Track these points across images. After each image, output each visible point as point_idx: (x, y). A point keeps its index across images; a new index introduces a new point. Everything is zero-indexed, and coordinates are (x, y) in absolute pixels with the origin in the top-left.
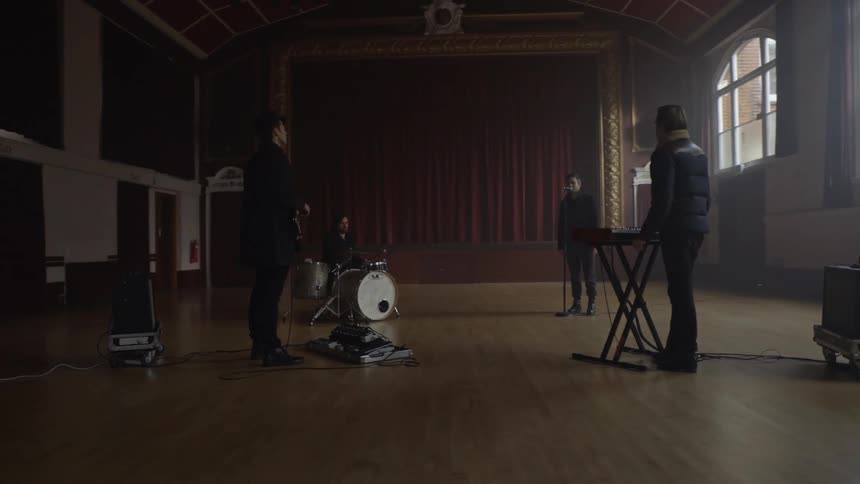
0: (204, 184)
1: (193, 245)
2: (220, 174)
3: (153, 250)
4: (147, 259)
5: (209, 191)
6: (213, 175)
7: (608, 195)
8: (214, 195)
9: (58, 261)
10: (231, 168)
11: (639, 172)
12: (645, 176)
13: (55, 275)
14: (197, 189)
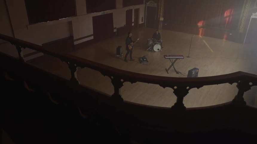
0: (146, 4)
1: (142, 18)
2: (149, 2)
3: (133, 21)
4: (132, 23)
8: (148, 7)
9: (115, 28)
10: (152, 1)
11: (254, 14)
12: (255, 16)
13: (115, 30)
14: (144, 6)
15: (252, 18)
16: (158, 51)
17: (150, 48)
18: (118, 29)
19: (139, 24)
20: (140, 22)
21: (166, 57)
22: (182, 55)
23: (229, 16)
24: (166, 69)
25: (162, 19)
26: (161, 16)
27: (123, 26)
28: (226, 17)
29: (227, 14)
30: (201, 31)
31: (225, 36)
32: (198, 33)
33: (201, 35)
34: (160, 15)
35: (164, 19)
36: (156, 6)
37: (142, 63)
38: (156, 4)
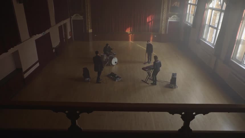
0: (71, 18)
1: (70, 33)
2: (74, 16)
3: (64, 37)
4: (64, 39)
5: (72, 19)
6: (73, 16)
7: (162, 24)
8: (73, 20)
9: (54, 48)
10: (77, 14)
12: (170, 19)
13: (54, 51)
14: (69, 19)
15: (169, 22)
18: (56, 49)
23: (151, 21)
25: (91, 31)
26: (90, 28)
27: (59, 44)
28: (149, 22)
30: (130, 36)
31: (151, 38)
32: (128, 40)
33: (131, 41)
34: (88, 27)
35: (93, 31)
36: (83, 19)
37: (116, 80)
38: (82, 17)
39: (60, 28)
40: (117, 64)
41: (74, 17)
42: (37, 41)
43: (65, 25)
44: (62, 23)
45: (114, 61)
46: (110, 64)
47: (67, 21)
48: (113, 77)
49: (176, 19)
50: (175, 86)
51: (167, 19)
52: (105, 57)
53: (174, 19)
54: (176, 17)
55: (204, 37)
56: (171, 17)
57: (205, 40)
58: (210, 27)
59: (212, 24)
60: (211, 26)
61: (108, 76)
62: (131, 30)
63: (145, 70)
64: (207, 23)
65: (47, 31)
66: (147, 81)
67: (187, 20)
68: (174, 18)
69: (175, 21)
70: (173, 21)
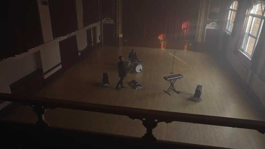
0: (101, 21)
1: (99, 36)
2: (105, 19)
3: (92, 41)
4: (92, 43)
5: (102, 23)
6: (103, 19)
7: (198, 31)
10: (108, 18)
11: (207, 25)
12: (209, 27)
13: (79, 54)
14: (99, 23)
15: (207, 29)
16: (140, 71)
17: (132, 70)
18: (81, 52)
19: (97, 43)
20: (98, 41)
21: (168, 79)
22: (180, 74)
23: (187, 28)
24: (164, 91)
25: (121, 36)
26: (120, 32)
27: (86, 47)
28: (184, 29)
29: (184, 26)
30: (162, 43)
31: (186, 47)
32: (160, 47)
33: (163, 48)
34: (118, 31)
35: (123, 35)
36: (113, 23)
37: (136, 88)
38: (112, 21)
39: (88, 32)
40: (142, 71)
41: (104, 21)
42: (61, 43)
43: (94, 29)
44: (91, 26)
45: (139, 68)
46: (134, 71)
47: (97, 25)
48: (134, 84)
49: (215, 27)
50: (198, 99)
51: (205, 26)
52: (130, 64)
53: (213, 27)
54: (215, 24)
55: (242, 47)
56: (209, 24)
57: (243, 51)
58: (250, 37)
59: (251, 33)
60: (250, 34)
61: (129, 84)
62: (165, 37)
63: (167, 80)
64: (247, 31)
65: (73, 34)
66: (169, 92)
67: (227, 28)
68: (212, 25)
69: (214, 28)
70: (211, 28)
